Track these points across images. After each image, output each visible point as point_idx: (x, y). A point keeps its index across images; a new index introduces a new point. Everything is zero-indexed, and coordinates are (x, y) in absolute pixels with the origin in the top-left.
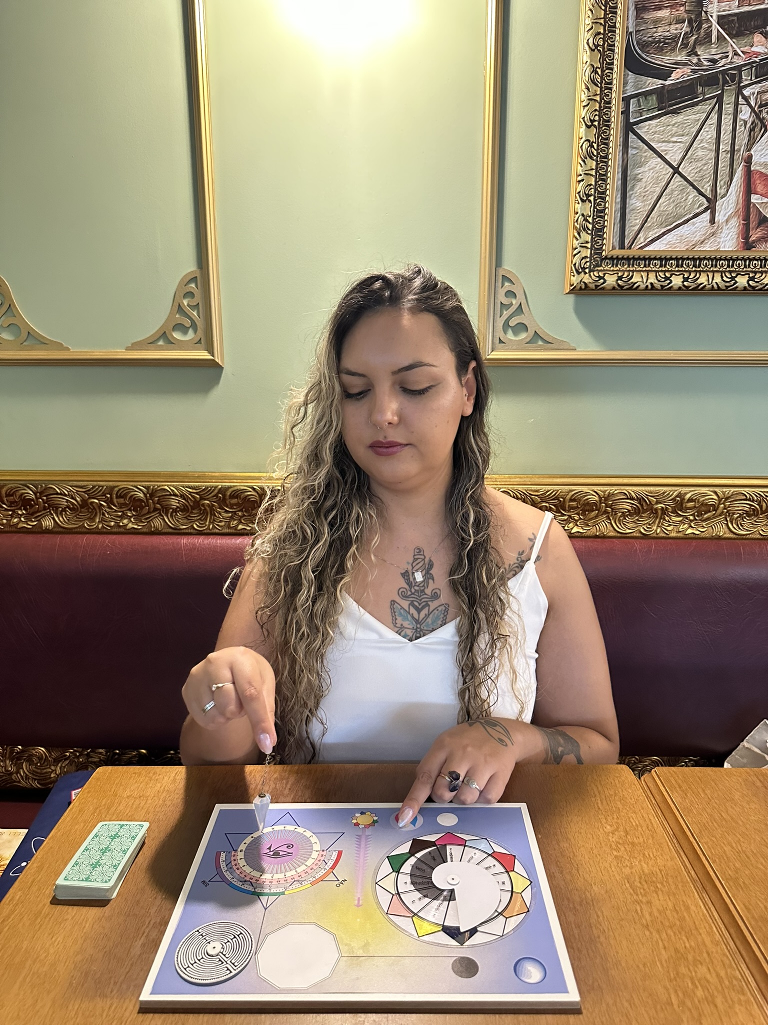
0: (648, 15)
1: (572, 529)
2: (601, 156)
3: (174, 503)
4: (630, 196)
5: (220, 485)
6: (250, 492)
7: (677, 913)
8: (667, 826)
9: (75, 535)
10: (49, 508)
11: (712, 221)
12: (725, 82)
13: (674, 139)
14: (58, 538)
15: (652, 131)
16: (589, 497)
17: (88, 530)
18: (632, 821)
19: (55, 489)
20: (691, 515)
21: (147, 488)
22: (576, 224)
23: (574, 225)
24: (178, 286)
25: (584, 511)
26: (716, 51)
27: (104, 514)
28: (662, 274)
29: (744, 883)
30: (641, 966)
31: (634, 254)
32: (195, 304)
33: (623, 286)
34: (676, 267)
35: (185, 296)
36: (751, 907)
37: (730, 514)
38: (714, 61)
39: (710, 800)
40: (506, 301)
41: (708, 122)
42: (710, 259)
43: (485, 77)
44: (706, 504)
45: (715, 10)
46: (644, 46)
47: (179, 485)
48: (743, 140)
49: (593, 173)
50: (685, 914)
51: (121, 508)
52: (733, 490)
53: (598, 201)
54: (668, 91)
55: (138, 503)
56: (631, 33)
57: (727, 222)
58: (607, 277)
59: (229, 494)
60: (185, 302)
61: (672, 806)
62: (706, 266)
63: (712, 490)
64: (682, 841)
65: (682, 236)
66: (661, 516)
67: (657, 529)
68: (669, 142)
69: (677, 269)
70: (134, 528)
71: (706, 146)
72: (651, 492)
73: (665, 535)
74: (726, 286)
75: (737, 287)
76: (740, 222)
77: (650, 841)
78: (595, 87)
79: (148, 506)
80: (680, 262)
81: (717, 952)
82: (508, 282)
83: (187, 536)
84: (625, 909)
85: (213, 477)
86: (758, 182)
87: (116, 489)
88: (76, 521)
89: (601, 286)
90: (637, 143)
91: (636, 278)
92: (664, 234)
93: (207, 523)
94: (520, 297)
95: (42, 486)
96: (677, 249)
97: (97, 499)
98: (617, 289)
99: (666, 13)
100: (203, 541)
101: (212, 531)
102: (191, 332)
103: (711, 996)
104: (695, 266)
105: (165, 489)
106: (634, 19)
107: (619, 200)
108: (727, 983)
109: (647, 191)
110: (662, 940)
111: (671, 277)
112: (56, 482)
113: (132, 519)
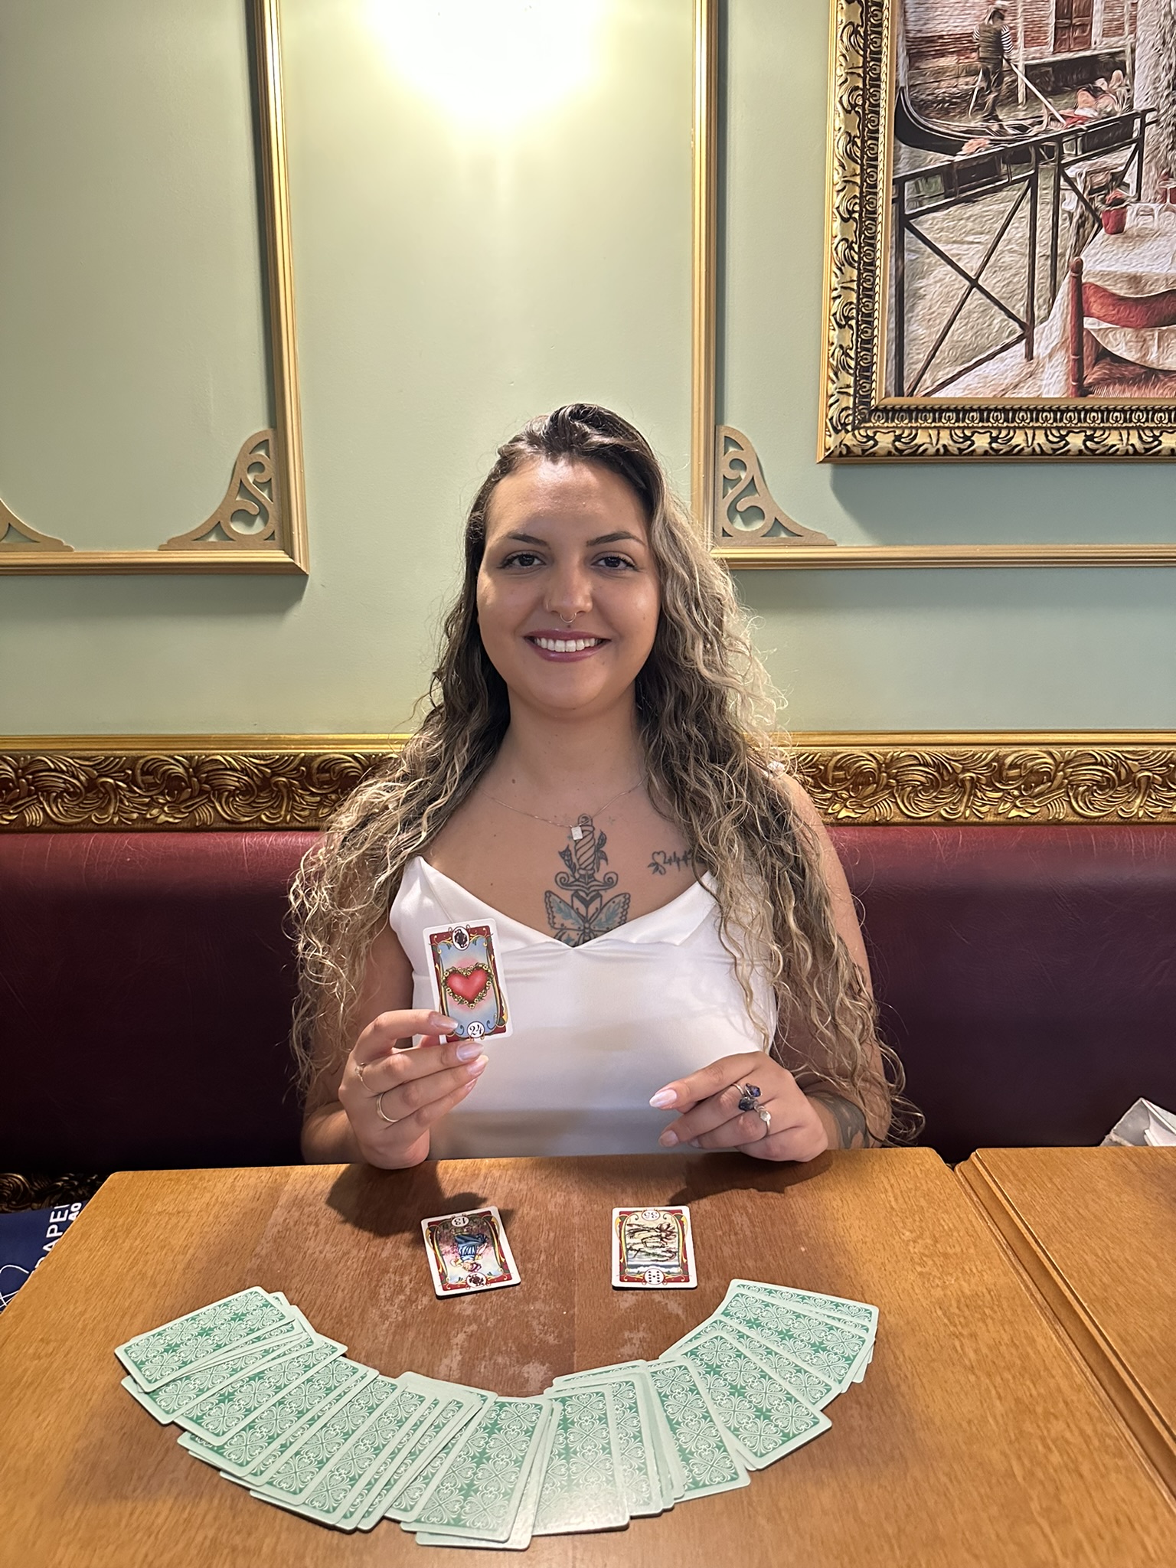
0: (927, 64)
1: (839, 812)
2: (865, 262)
3: (232, 781)
4: (909, 321)
5: (302, 753)
6: (350, 762)
7: (1017, 1347)
8: (997, 1233)
9: (77, 834)
10: (36, 793)
11: (1029, 355)
12: (1040, 158)
13: (970, 238)
14: (50, 840)
15: (936, 227)
16: (863, 763)
17: (96, 827)
18: (943, 1223)
19: (46, 763)
20: (1015, 789)
21: (190, 758)
22: (831, 359)
23: (828, 361)
24: (239, 455)
25: (856, 785)
26: (1025, 115)
27: (121, 802)
28: (959, 432)
29: (1117, 1305)
30: (965, 1424)
31: (918, 403)
32: (265, 480)
33: (904, 451)
34: (980, 421)
35: (249, 470)
36: (1129, 1338)
37: (1073, 786)
38: (1023, 129)
39: (1062, 1193)
40: (731, 474)
41: (1018, 214)
42: (1027, 410)
43: (693, 150)
44: (1037, 772)
45: (1021, 57)
46: (922, 107)
47: (239, 754)
48: (1068, 240)
49: (854, 286)
50: (1029, 1349)
51: (148, 791)
52: (1076, 749)
53: (862, 327)
54: (958, 171)
55: (175, 783)
56: (902, 89)
57: (1050, 358)
58: (879, 437)
59: (316, 766)
60: (250, 478)
61: (1004, 1202)
62: (1023, 420)
63: (1044, 749)
64: (1021, 1252)
65: (987, 377)
66: (970, 792)
67: (965, 810)
68: (962, 243)
69: (980, 425)
70: (167, 822)
71: (1017, 248)
72: (953, 755)
73: (978, 820)
74: (1052, 449)
75: (1069, 451)
76: (1069, 357)
77: (972, 1251)
78: (853, 165)
79: (191, 787)
80: (985, 414)
81: (1079, 1400)
82: (733, 446)
83: (250, 834)
84: (936, 1346)
85: (292, 742)
86: (1092, 299)
87: (142, 761)
88: (78, 812)
89: (871, 450)
90: (917, 244)
91: (922, 438)
92: (960, 374)
93: (283, 813)
94: (752, 470)
95: (25, 759)
96: (981, 396)
97: (112, 778)
98: (894, 455)
99: (950, 61)
100: (276, 840)
101: (290, 825)
102: (258, 522)
103: (1072, 1462)
104: (1006, 420)
105: (217, 760)
106: (906, 69)
107: (893, 325)
108: (1096, 1443)
109: (933, 313)
110: (995, 1387)
111: (972, 435)
112: (50, 753)
113: (166, 809)
